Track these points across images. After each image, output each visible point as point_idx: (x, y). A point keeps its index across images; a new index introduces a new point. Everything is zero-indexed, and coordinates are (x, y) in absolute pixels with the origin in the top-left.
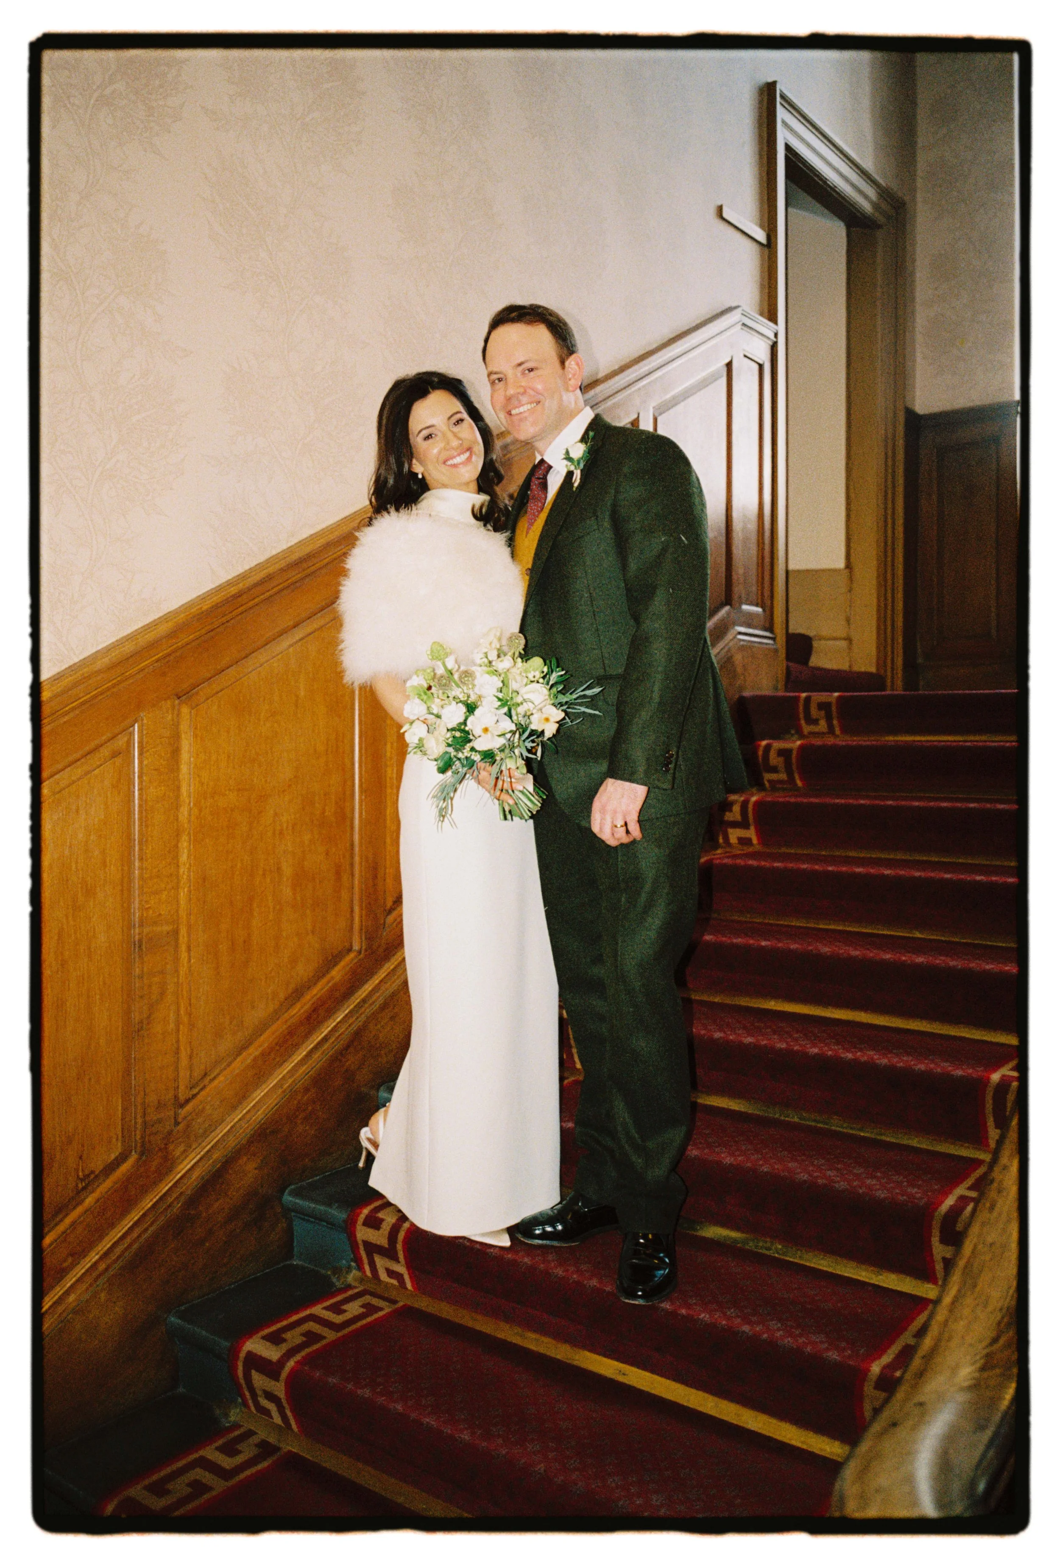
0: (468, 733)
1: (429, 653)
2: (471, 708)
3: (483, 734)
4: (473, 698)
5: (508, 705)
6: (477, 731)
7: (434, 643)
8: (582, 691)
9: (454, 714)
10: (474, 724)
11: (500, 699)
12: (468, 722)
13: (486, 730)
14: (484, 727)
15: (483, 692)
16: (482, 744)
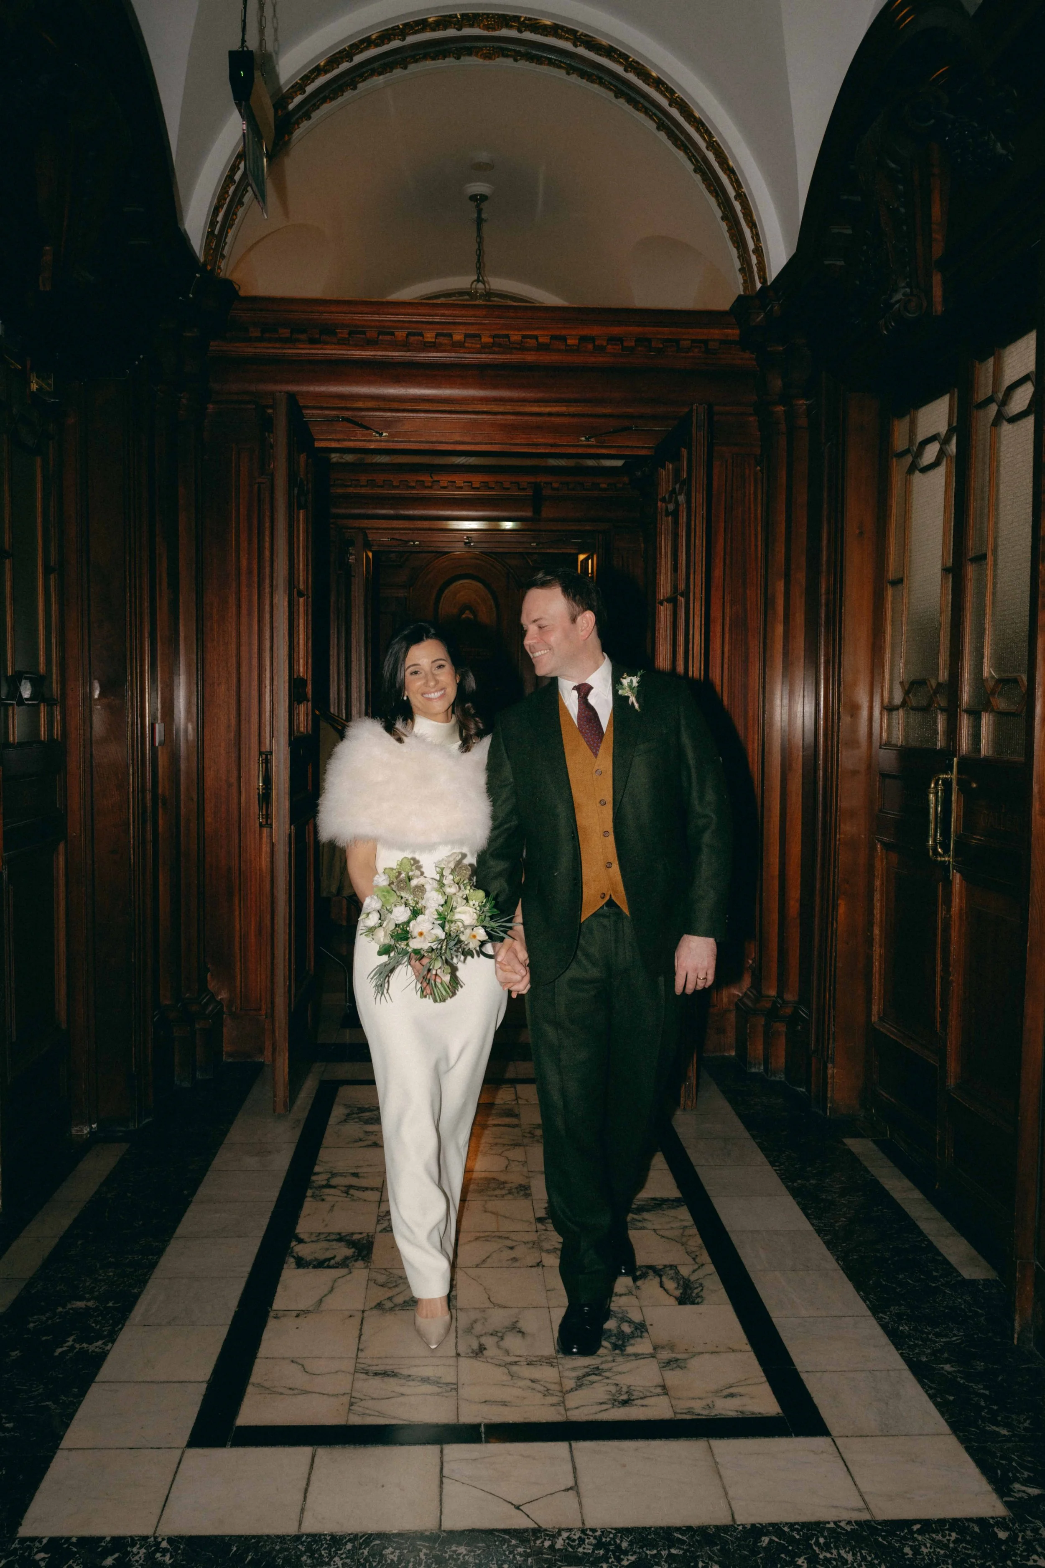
0: (408, 932)
1: (399, 863)
2: (416, 913)
3: (418, 937)
4: (419, 906)
5: (443, 920)
6: (415, 933)
7: (405, 857)
8: (502, 922)
9: (401, 914)
10: (415, 927)
11: (439, 914)
12: (411, 924)
13: (421, 934)
14: (420, 931)
15: (428, 905)
16: (415, 944)
